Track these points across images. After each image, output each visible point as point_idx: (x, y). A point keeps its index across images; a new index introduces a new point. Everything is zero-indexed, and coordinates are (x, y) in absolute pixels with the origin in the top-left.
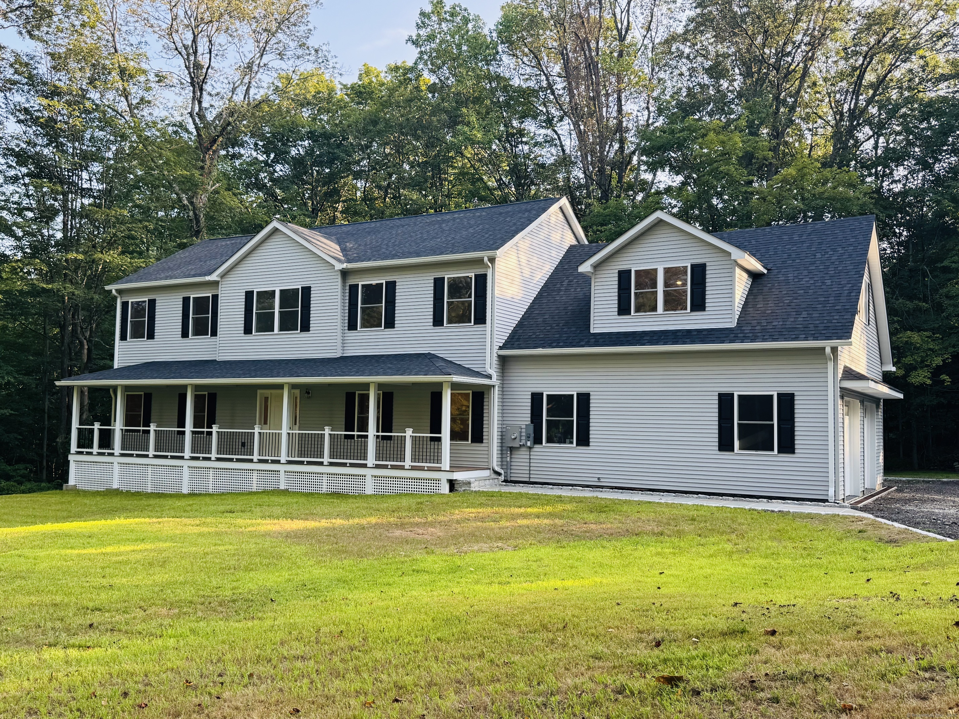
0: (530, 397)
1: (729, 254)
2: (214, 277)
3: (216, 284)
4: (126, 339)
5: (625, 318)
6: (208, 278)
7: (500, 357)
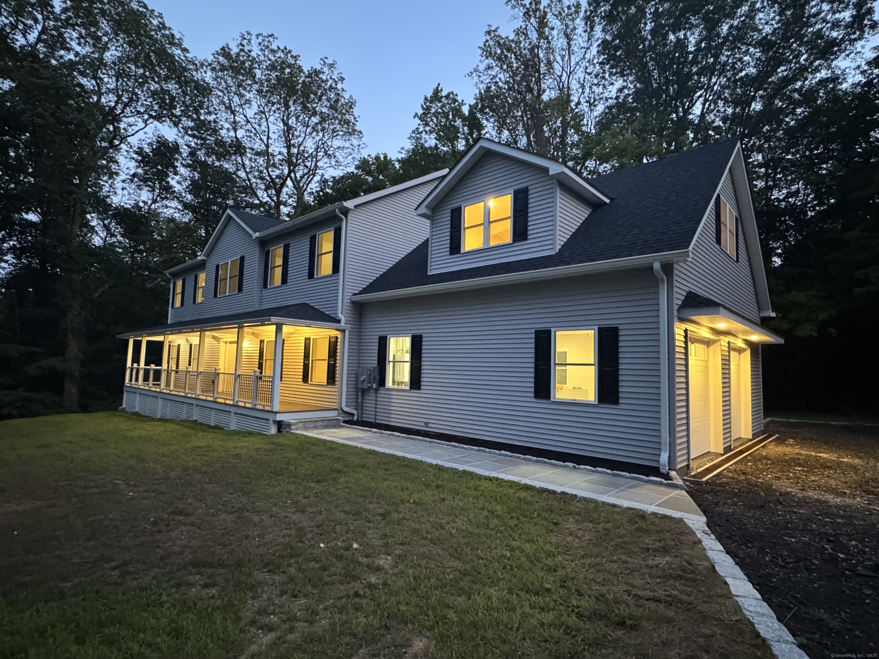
0: (377, 341)
1: (546, 170)
2: (203, 257)
5: (455, 257)
7: (353, 303)
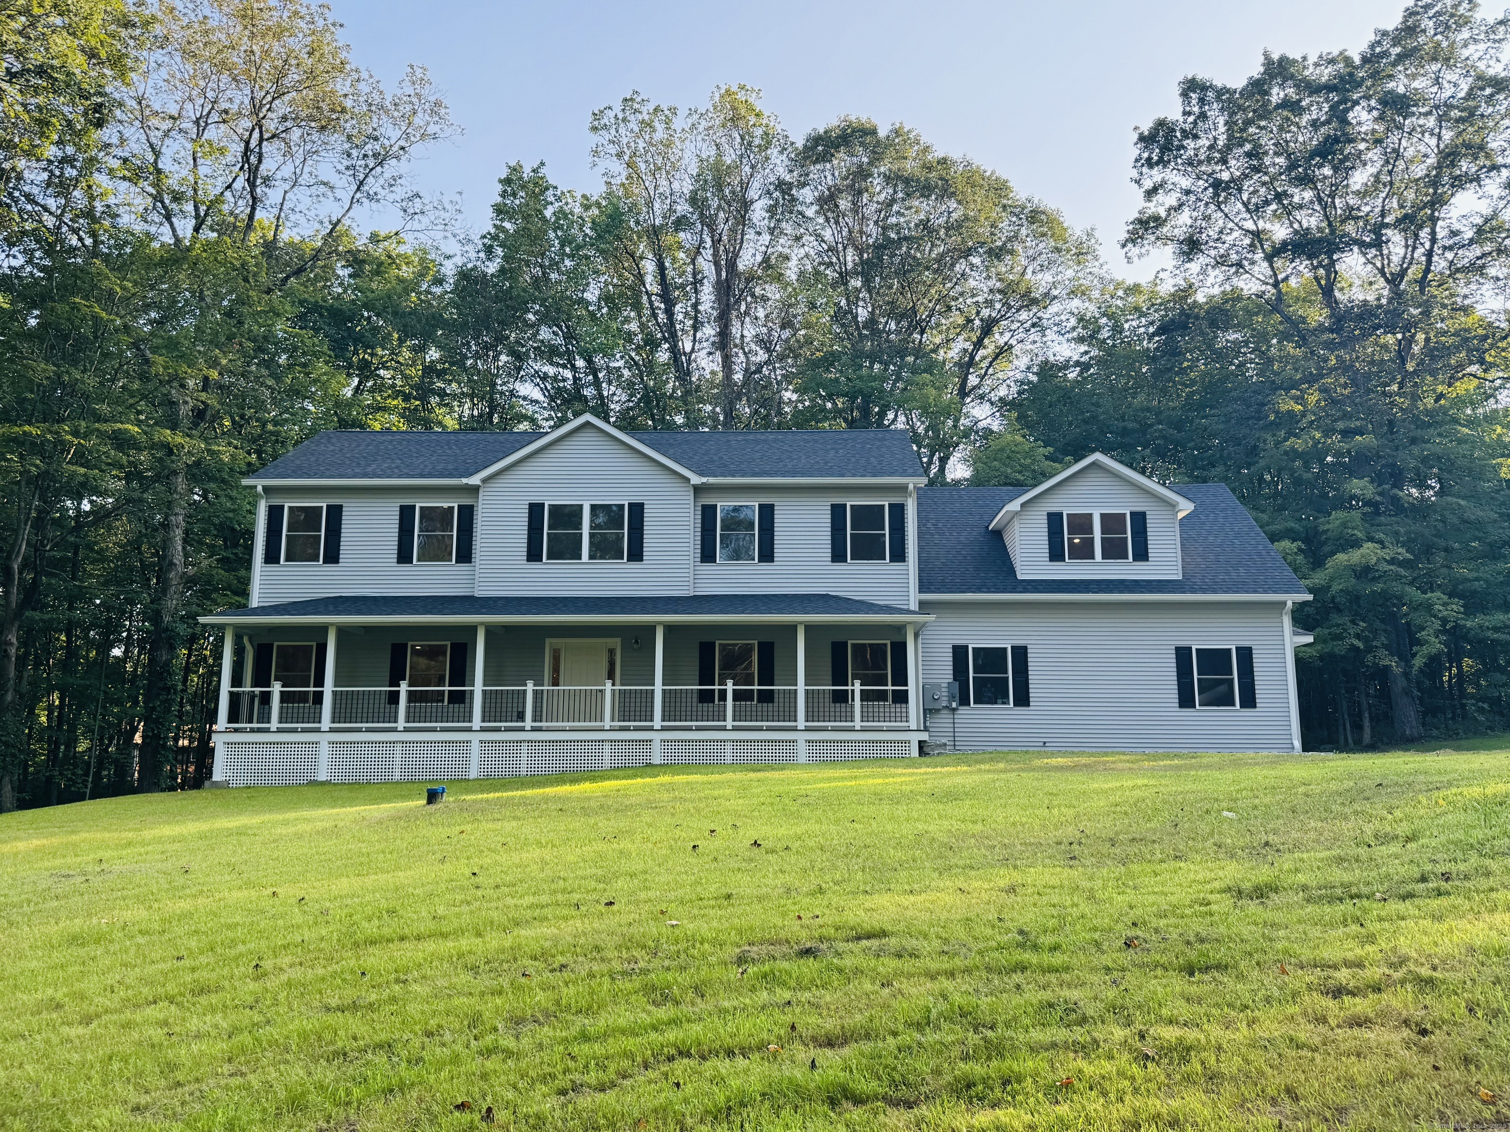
0: (950, 650)
2: (475, 480)
3: (474, 490)
4: (277, 561)
5: (1058, 565)
6: (465, 481)
